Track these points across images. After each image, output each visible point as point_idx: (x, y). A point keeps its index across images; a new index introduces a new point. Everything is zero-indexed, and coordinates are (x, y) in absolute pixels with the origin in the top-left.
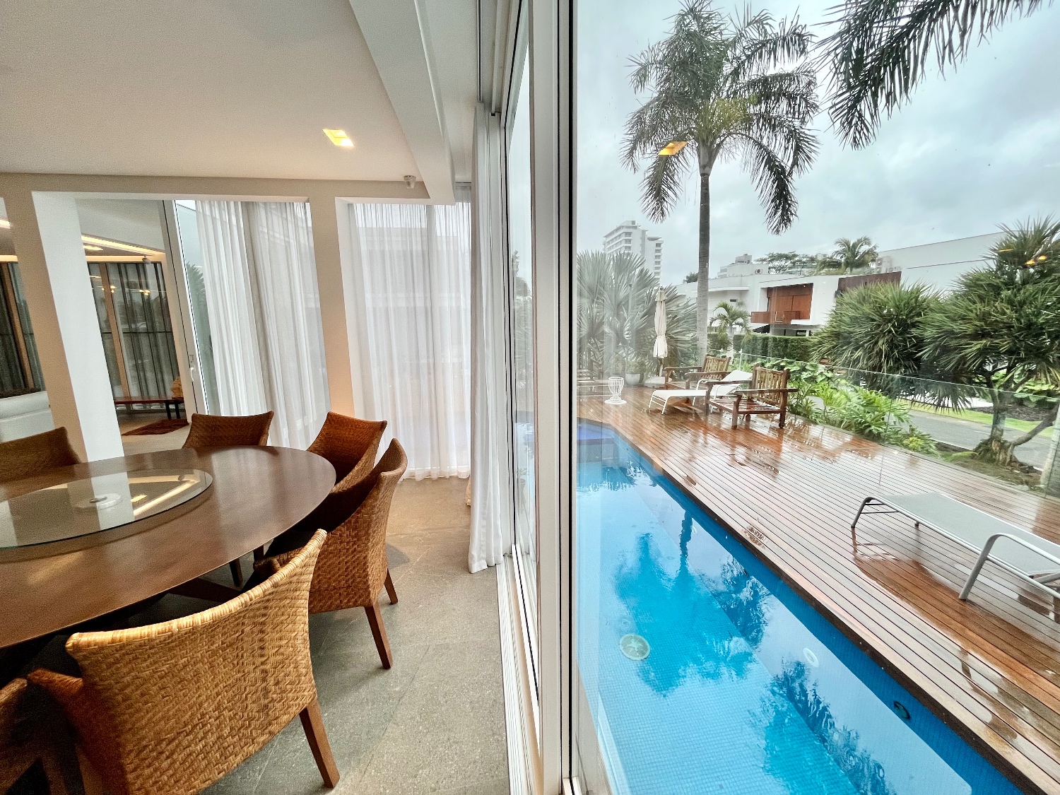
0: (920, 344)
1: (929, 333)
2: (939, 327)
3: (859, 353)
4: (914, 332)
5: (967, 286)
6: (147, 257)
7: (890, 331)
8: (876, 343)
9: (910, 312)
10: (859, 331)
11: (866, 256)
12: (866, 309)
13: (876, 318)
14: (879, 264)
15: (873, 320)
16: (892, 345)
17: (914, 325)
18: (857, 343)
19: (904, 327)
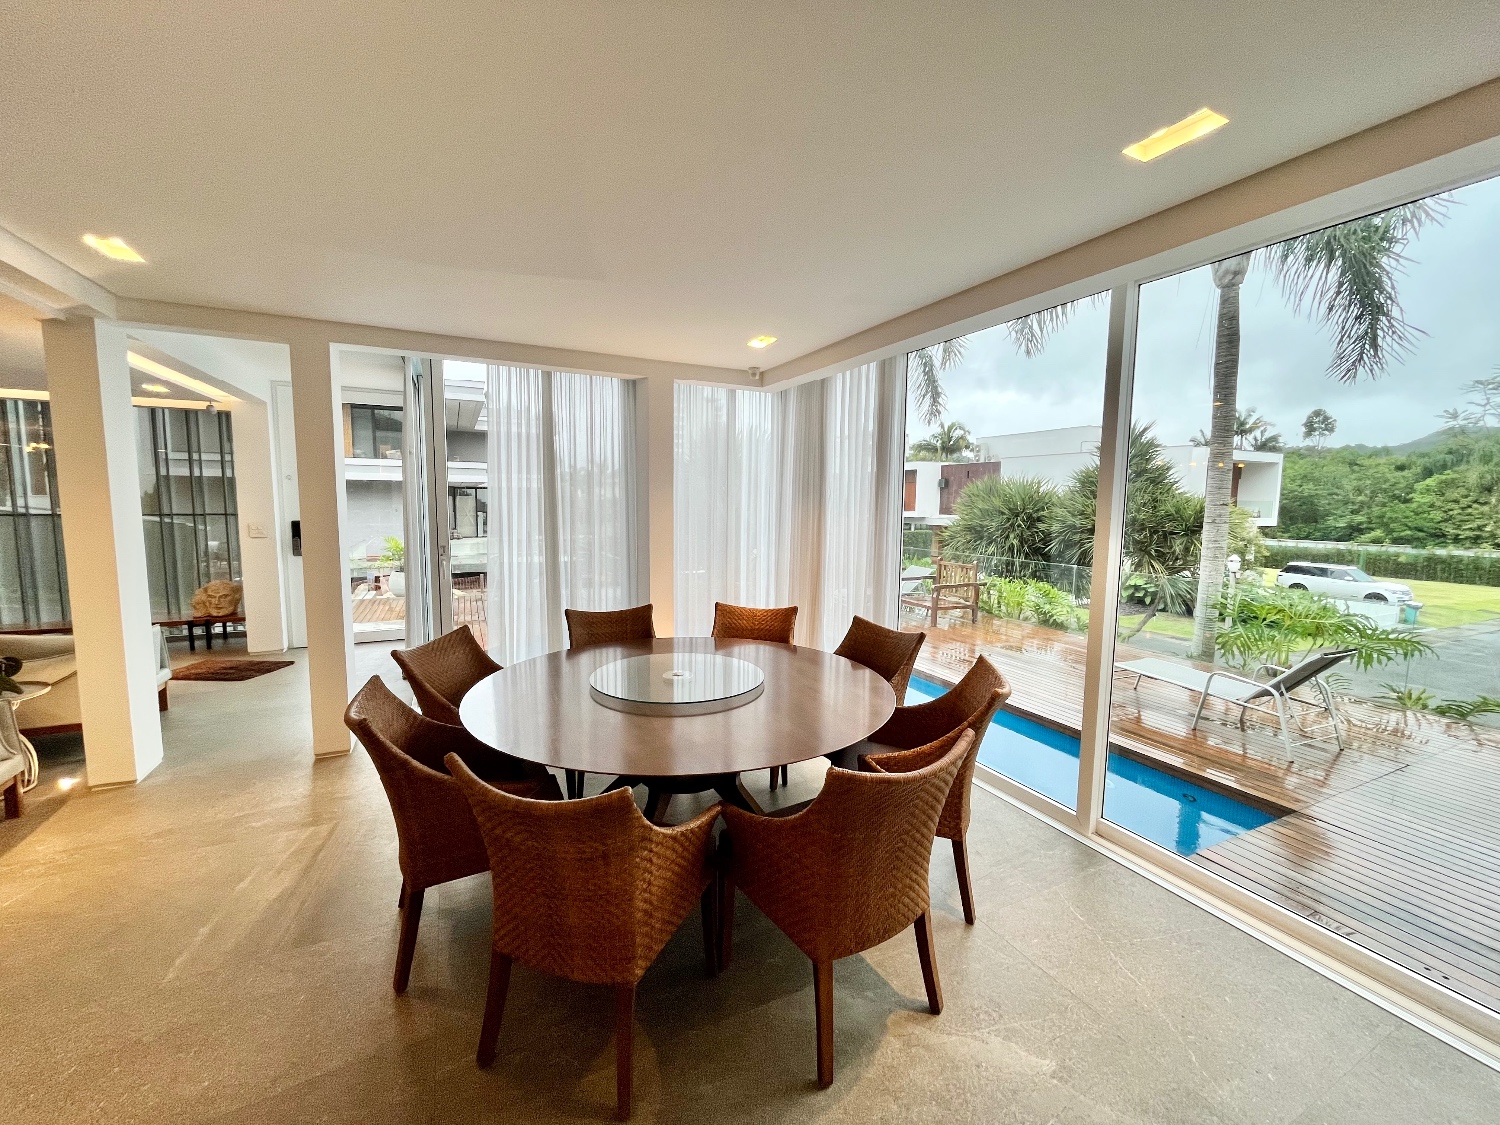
0: (1047, 538)
1: (1056, 527)
2: (1063, 522)
3: (991, 549)
4: (1042, 526)
5: (1079, 480)
6: (213, 404)
7: (1019, 526)
8: (1008, 537)
9: (1035, 505)
10: (993, 525)
11: (961, 441)
12: (997, 502)
13: (1006, 511)
14: (978, 451)
15: (1003, 513)
16: (1022, 541)
17: (1039, 519)
18: (989, 538)
19: (1032, 521)
